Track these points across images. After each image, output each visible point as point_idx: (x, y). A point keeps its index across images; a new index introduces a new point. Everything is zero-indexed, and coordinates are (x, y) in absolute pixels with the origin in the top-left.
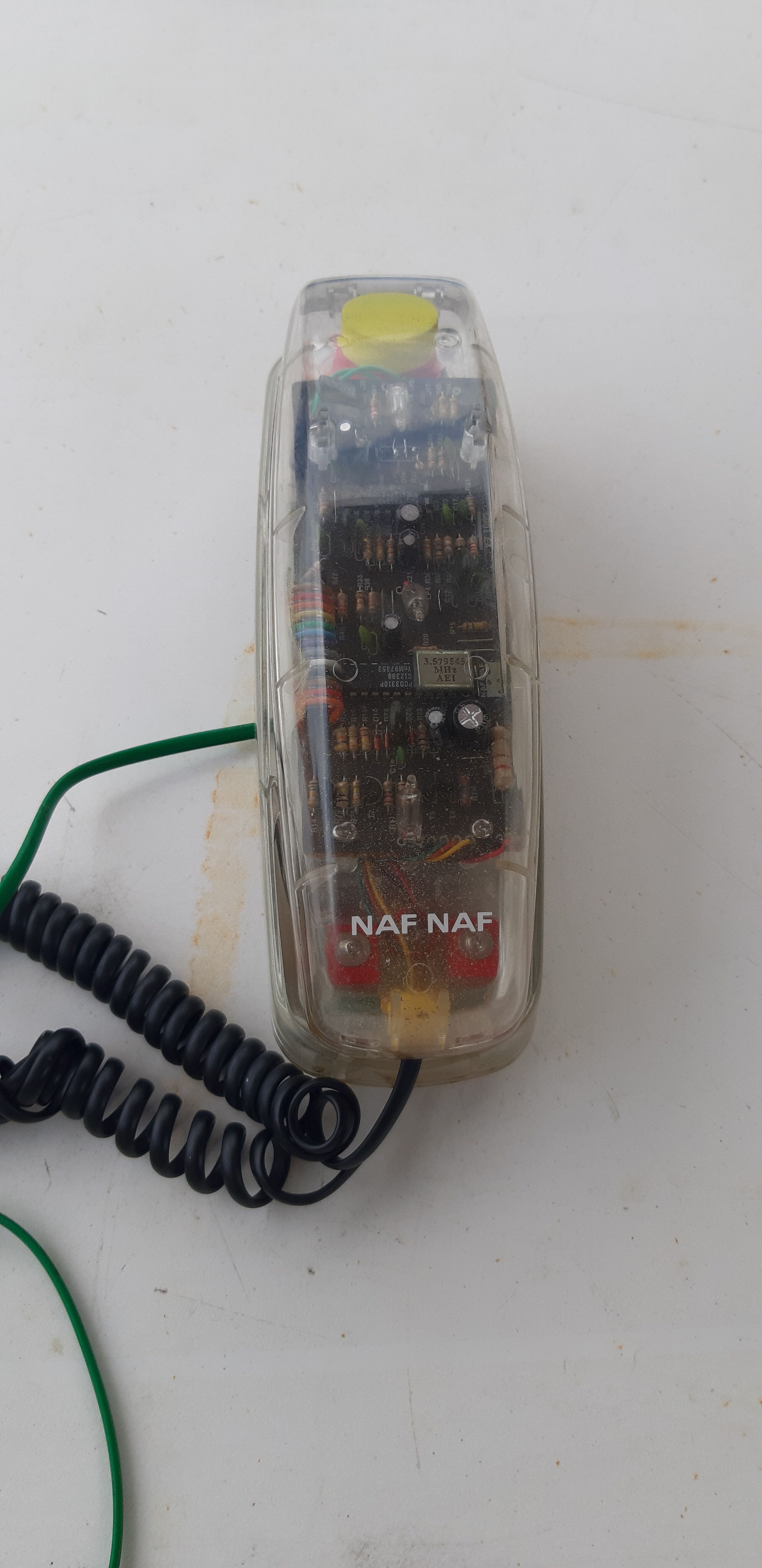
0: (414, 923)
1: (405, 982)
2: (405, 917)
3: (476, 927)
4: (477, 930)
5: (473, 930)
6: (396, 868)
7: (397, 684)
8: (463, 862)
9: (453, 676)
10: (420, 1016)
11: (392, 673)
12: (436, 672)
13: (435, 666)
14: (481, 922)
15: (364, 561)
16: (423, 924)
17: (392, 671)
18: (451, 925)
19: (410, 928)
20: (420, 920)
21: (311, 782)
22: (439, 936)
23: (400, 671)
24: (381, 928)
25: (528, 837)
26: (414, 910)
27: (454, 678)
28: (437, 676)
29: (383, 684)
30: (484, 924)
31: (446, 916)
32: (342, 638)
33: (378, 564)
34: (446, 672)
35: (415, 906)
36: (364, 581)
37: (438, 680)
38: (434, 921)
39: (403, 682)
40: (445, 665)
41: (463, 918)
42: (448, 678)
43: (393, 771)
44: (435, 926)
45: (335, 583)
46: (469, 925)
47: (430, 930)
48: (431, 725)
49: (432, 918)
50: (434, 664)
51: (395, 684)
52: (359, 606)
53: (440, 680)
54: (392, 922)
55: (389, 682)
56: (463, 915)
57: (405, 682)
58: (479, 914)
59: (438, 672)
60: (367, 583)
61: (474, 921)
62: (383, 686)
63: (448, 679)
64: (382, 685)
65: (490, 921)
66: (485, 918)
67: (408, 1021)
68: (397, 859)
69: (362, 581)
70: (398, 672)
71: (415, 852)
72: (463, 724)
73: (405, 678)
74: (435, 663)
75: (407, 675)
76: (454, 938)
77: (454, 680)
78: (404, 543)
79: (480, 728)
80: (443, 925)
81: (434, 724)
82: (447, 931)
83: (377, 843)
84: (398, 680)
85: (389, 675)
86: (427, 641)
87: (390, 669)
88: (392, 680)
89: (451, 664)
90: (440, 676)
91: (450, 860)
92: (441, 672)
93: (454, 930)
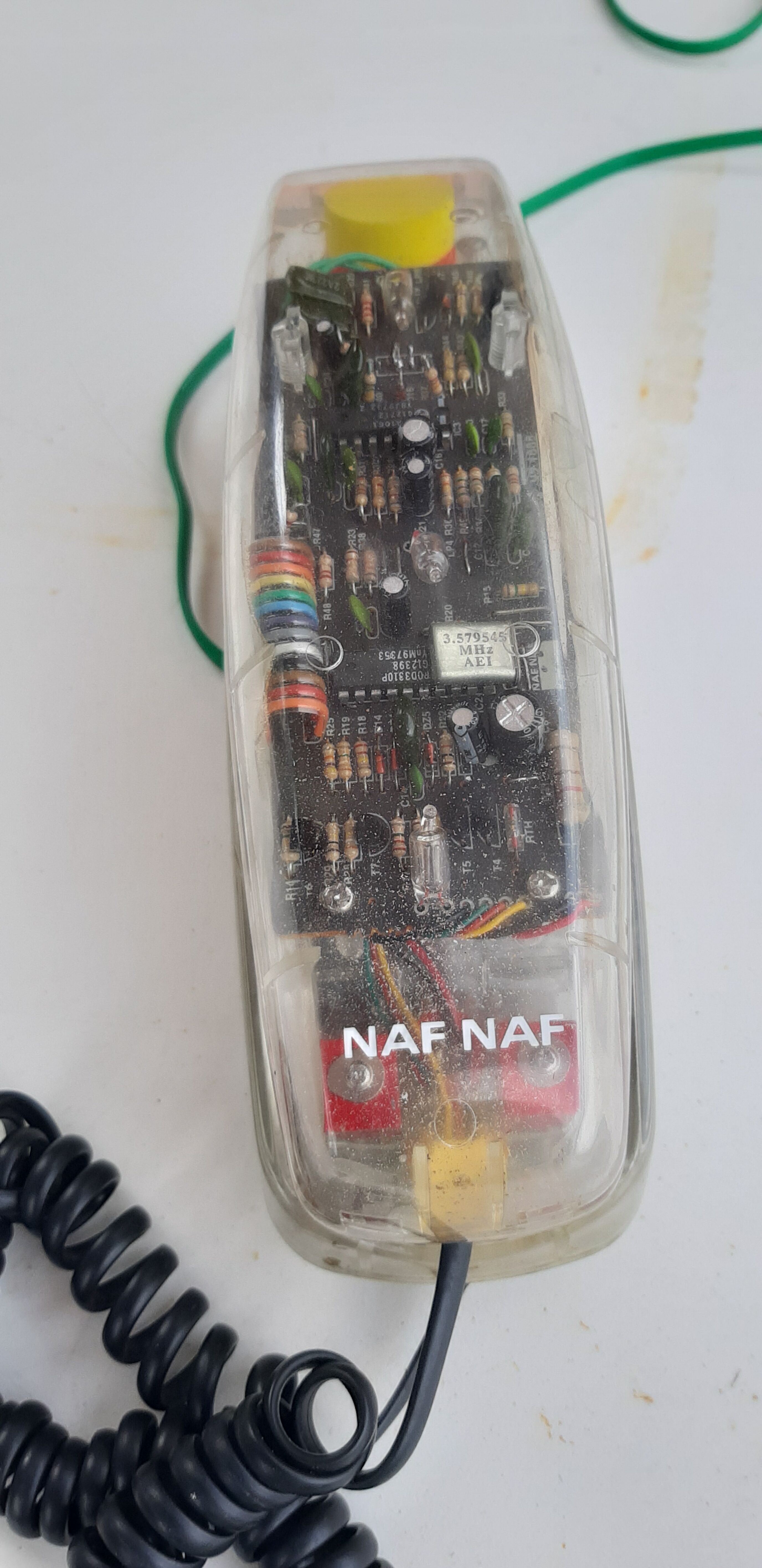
0: (441, 1036)
1: (433, 1130)
2: (426, 1028)
3: (539, 1039)
4: (540, 1043)
5: (534, 1043)
6: (411, 949)
7: (407, 676)
8: (514, 937)
9: (489, 658)
10: (458, 1183)
11: (399, 661)
12: (461, 654)
13: (460, 644)
14: (547, 1031)
15: (357, 511)
16: (455, 1036)
17: (399, 657)
18: (500, 1036)
19: (434, 1044)
20: (450, 1030)
21: (285, 824)
22: (482, 1055)
23: (411, 657)
24: (390, 1046)
25: (614, 894)
26: (441, 1015)
27: (489, 662)
28: (464, 658)
29: (386, 677)
30: (552, 1034)
31: (491, 1023)
32: (327, 617)
33: (377, 512)
34: (477, 653)
35: (442, 1009)
36: (357, 537)
37: (466, 666)
38: (473, 1031)
39: (415, 672)
40: (476, 644)
41: (518, 1025)
42: (481, 661)
43: (405, 803)
44: (474, 1038)
45: (316, 541)
46: (528, 1036)
47: (467, 1046)
48: (456, 729)
49: (469, 1027)
50: (459, 642)
51: (404, 677)
52: (352, 574)
53: (468, 665)
54: (406, 1036)
55: (396, 674)
56: (517, 1021)
57: (419, 673)
58: (542, 1017)
59: (466, 653)
60: (362, 540)
61: (536, 1028)
62: (386, 680)
63: (481, 663)
64: (384, 679)
65: (560, 1029)
66: (552, 1023)
67: (441, 1191)
68: (412, 935)
69: (355, 537)
70: (408, 659)
71: (438, 924)
72: (503, 725)
73: (418, 667)
74: (461, 640)
75: (422, 662)
76: (505, 1057)
77: (490, 664)
78: (409, 471)
79: (530, 729)
80: (487, 1036)
81: (461, 728)
82: (495, 1047)
83: (380, 913)
84: (408, 670)
85: (395, 664)
86: (450, 615)
87: (396, 655)
88: (399, 670)
89: (484, 641)
90: (468, 659)
91: (495, 934)
92: (470, 653)
93: (505, 1044)
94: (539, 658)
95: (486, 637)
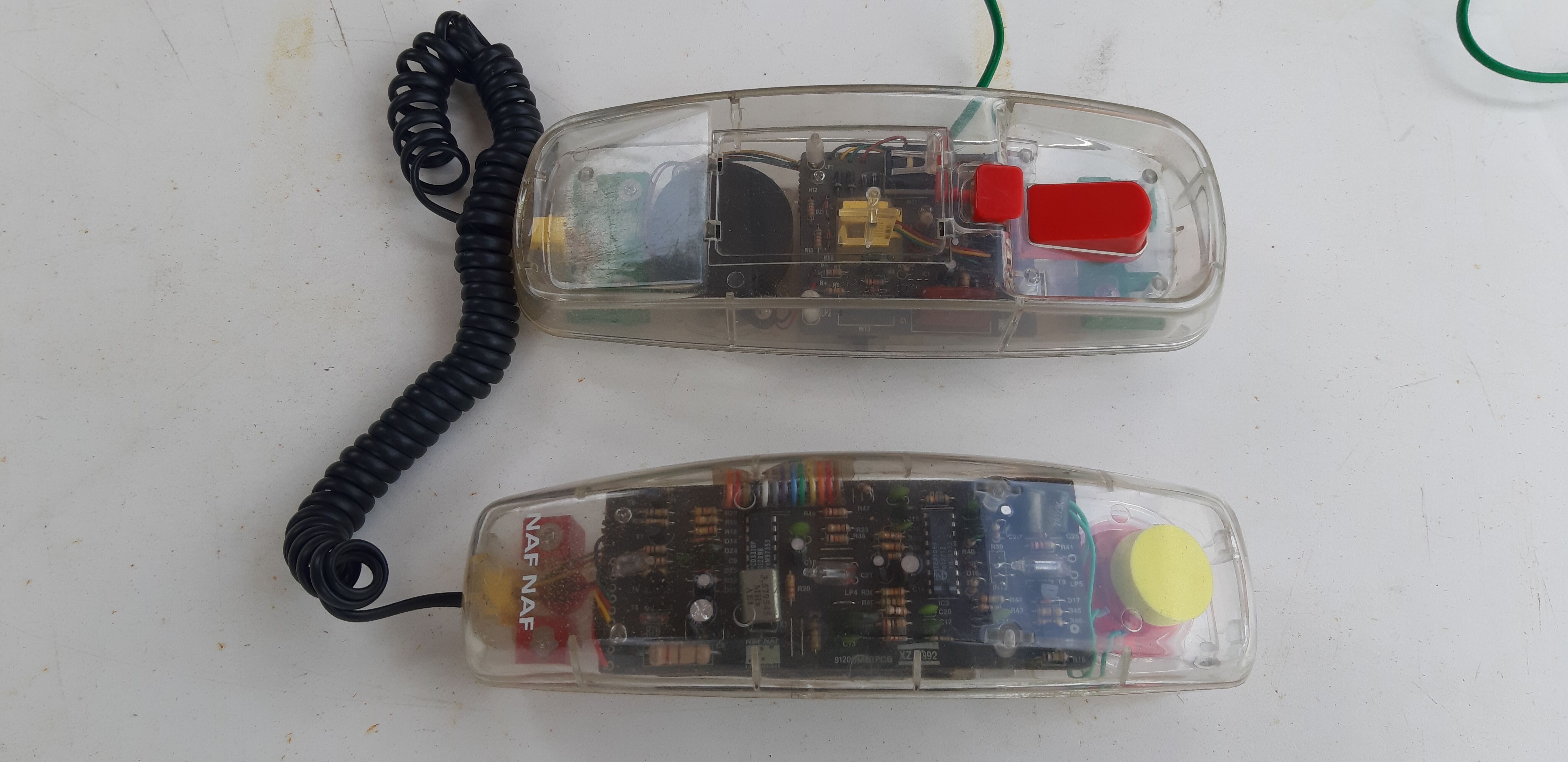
2: (535, 556)
3: (523, 619)
4: (521, 621)
5: (521, 614)
14: (526, 622)
16: (529, 571)
17: (766, 552)
18: (526, 595)
20: (532, 569)
30: (524, 625)
31: (535, 589)
36: (862, 533)
46: (525, 611)
48: (697, 576)
52: (833, 527)
54: (534, 545)
56: (532, 605)
57: (751, 561)
58: (532, 616)
59: (755, 588)
60: (860, 536)
61: (528, 616)
64: (752, 542)
65: (526, 630)
66: (529, 624)
72: (695, 603)
74: (766, 586)
80: (527, 589)
81: (697, 578)
82: (523, 593)
85: (761, 550)
86: (803, 589)
87: (767, 550)
88: (757, 552)
89: (764, 601)
90: (751, 590)
91: (596, 604)
92: (756, 592)
93: (523, 598)
94: (769, 646)
95: (766, 602)
